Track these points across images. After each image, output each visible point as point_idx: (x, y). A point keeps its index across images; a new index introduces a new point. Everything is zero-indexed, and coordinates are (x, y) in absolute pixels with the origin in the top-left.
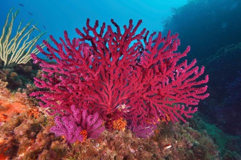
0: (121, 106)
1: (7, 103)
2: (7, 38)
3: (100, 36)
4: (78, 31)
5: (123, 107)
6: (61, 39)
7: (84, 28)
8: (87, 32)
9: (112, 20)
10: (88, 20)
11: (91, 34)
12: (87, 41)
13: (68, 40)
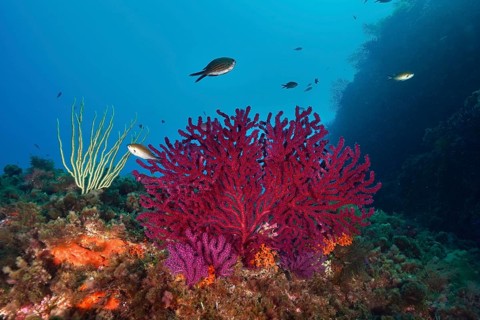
0: (263, 228)
1: (102, 241)
2: (80, 153)
3: (208, 132)
4: (181, 132)
5: (266, 227)
6: (161, 146)
7: (188, 128)
8: (192, 131)
9: (218, 111)
10: (190, 120)
11: (196, 132)
12: (193, 142)
13: (170, 146)
